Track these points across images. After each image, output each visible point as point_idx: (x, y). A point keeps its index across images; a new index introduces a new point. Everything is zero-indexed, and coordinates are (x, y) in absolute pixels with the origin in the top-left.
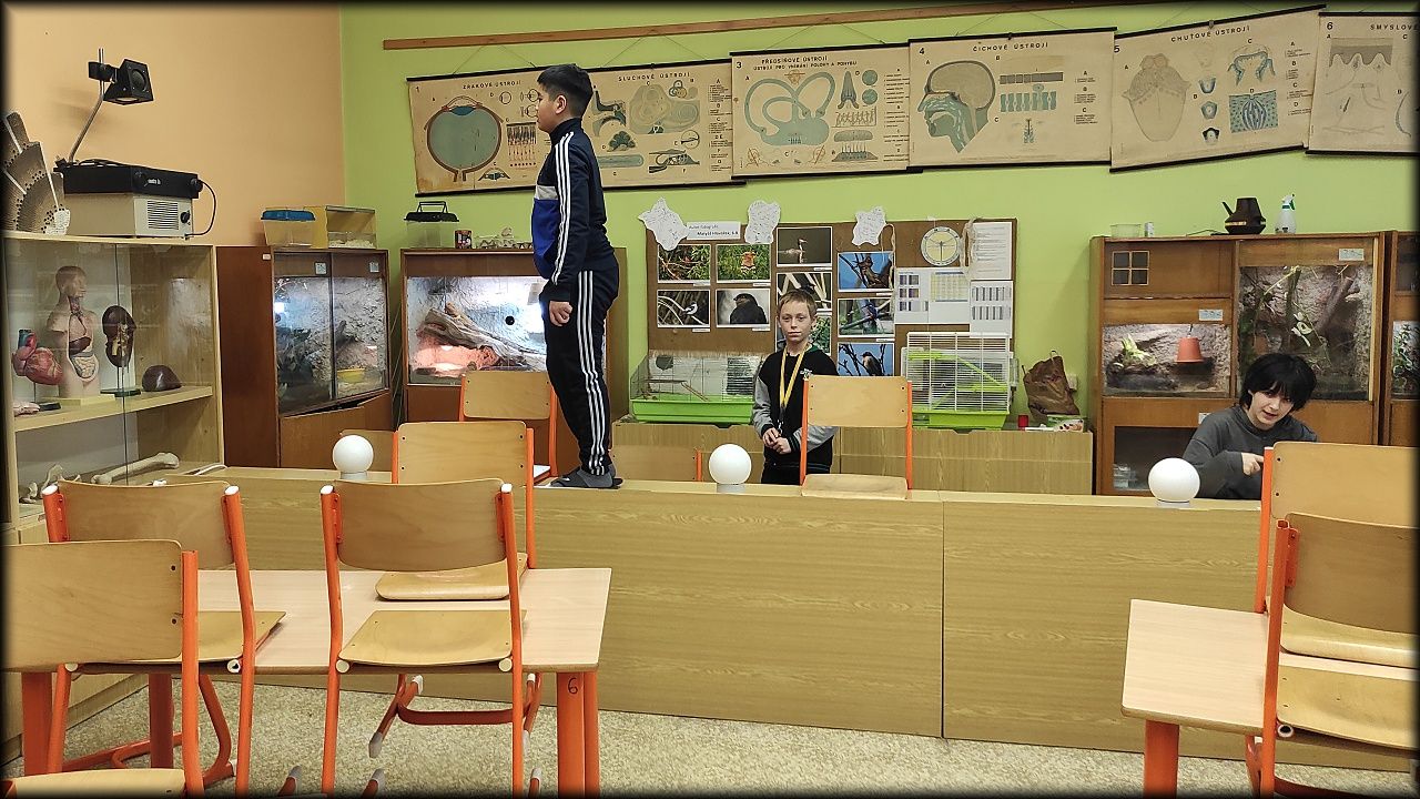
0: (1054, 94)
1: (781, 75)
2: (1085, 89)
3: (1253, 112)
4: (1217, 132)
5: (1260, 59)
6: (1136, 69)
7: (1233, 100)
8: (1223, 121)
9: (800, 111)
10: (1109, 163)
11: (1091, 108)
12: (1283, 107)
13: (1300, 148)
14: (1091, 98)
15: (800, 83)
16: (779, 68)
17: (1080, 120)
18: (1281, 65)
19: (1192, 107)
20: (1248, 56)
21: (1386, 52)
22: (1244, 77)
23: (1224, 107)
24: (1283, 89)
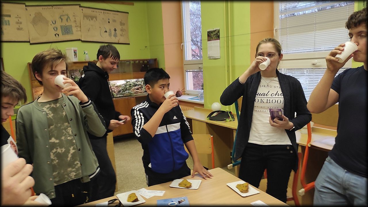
0: (9, 21)
2: (19, 20)
3: (67, 30)
4: (58, 35)
5: (66, 17)
6: (33, 16)
7: (61, 27)
8: (59, 32)
10: (29, 42)
11: (21, 26)
12: (74, 29)
13: (79, 40)
14: (21, 23)
17: (18, 29)
18: (72, 19)
19: (51, 27)
20: (63, 15)
21: (96, 17)
22: (63, 21)
23: (59, 28)
24: (73, 25)
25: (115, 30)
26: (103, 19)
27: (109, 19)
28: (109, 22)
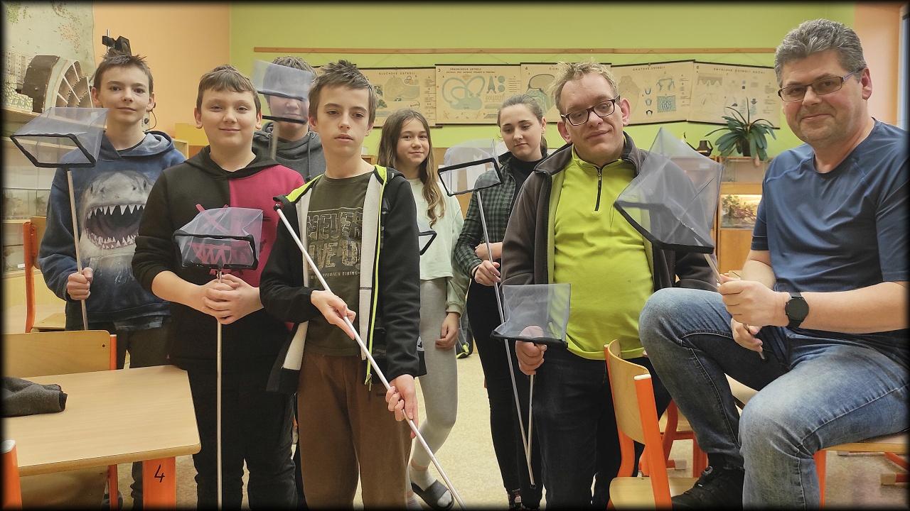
1: (459, 76)
3: (666, 104)
4: (652, 112)
5: (669, 81)
7: (658, 98)
8: (654, 107)
9: (469, 94)
12: (678, 102)
13: (686, 120)
15: (469, 80)
16: (459, 73)
18: (678, 85)
19: (642, 100)
20: (664, 80)
21: (720, 80)
22: (663, 88)
23: (655, 101)
24: (678, 95)
25: (754, 102)
26: (733, 82)
27: (744, 82)
28: (744, 88)
